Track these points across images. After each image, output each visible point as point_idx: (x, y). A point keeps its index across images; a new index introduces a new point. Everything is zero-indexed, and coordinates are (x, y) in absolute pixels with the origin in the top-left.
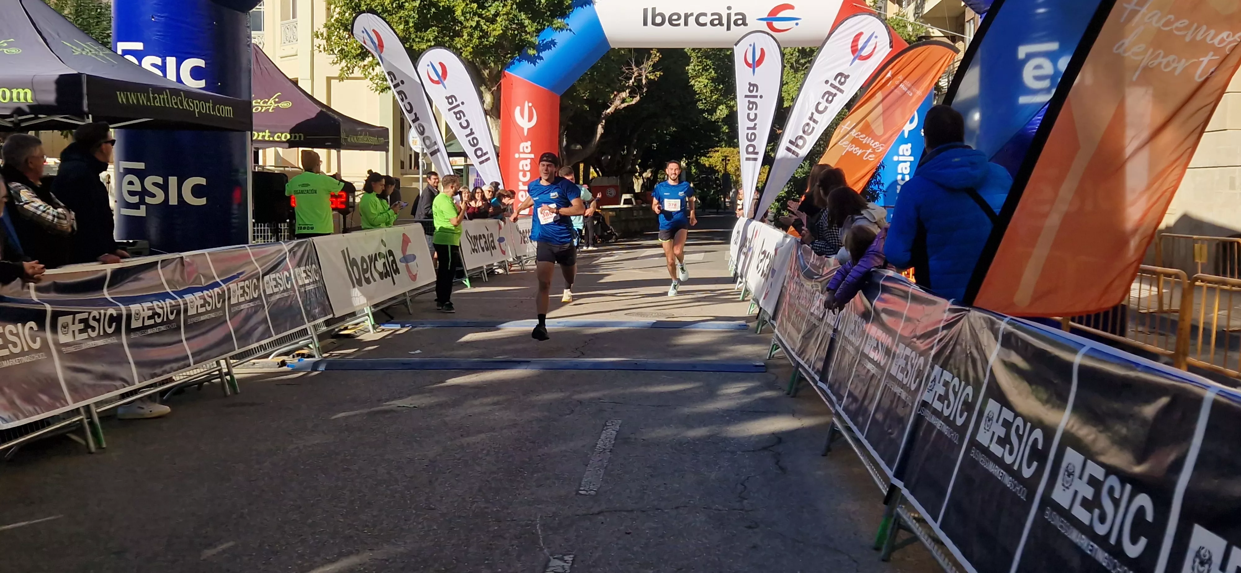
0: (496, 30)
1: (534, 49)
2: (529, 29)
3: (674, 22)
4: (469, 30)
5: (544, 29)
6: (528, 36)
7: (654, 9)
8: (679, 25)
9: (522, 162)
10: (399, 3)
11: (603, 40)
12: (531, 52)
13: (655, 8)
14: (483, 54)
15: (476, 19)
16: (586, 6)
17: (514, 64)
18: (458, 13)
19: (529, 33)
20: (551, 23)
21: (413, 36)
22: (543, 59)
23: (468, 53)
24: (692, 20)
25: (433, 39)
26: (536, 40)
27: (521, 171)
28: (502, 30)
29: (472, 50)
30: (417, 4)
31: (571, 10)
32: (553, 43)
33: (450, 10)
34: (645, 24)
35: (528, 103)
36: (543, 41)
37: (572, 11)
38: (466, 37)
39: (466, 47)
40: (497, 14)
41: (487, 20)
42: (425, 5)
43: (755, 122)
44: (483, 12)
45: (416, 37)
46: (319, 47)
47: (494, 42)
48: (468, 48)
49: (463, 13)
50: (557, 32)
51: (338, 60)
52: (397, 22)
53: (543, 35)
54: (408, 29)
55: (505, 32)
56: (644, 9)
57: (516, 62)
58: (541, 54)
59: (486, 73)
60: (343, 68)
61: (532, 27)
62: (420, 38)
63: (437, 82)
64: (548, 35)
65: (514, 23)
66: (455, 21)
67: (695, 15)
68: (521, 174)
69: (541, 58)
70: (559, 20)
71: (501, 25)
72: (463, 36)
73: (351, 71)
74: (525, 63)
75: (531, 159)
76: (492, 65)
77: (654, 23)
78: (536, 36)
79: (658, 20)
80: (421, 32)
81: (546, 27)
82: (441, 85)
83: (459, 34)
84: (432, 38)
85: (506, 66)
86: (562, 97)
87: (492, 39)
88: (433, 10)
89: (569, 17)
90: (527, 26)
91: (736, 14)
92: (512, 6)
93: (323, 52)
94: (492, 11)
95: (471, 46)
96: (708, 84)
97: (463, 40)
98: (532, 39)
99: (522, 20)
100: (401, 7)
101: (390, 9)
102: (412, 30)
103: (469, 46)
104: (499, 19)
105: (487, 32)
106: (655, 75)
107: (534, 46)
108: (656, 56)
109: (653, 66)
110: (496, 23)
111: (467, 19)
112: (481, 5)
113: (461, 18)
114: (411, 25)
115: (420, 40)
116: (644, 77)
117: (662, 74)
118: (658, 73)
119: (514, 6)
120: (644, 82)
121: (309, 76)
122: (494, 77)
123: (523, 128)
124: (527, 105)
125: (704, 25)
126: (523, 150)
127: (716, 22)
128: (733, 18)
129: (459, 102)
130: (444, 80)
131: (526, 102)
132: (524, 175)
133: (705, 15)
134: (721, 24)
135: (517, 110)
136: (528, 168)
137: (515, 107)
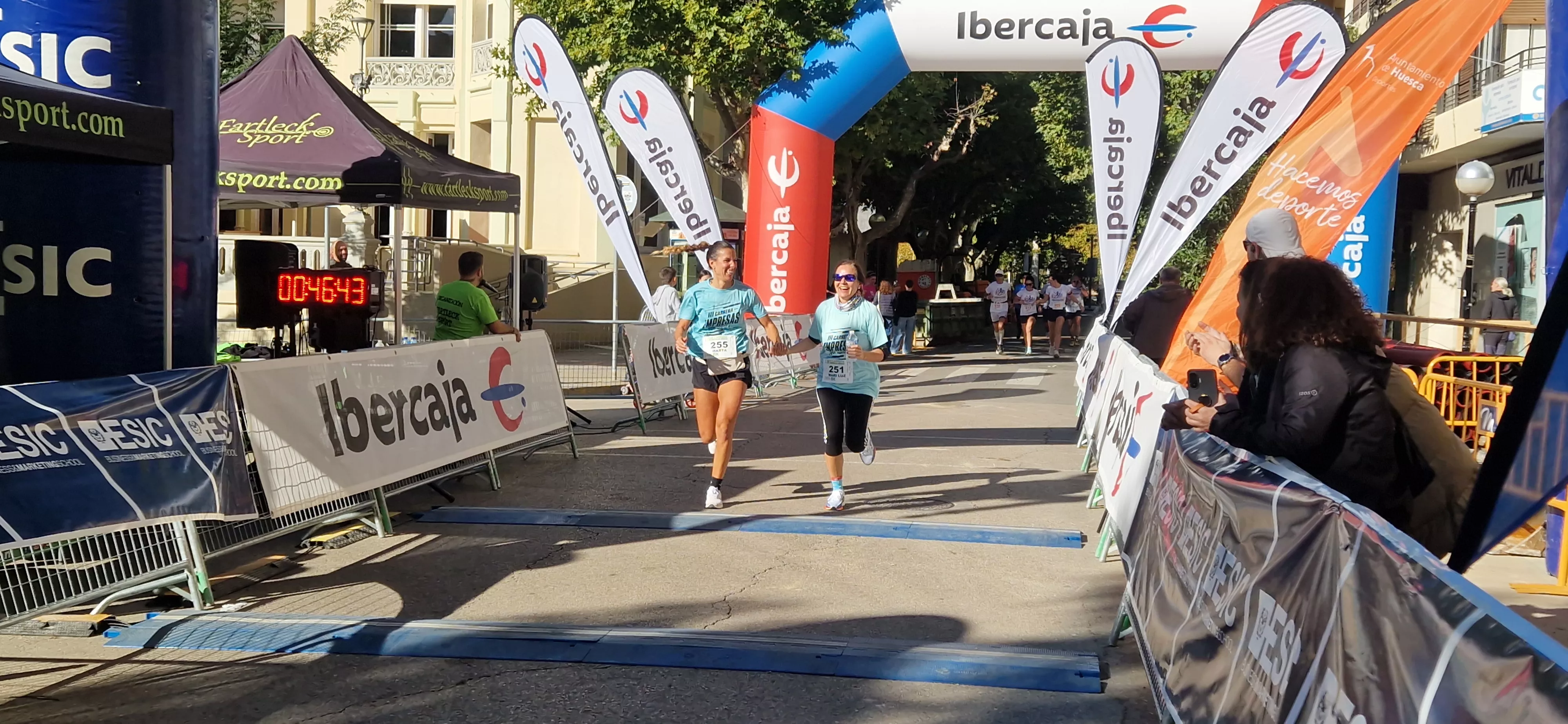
0: (741, 43)
1: (799, 73)
2: (792, 44)
3: (1004, 33)
4: (703, 44)
5: (816, 43)
6: (790, 55)
7: (974, 14)
8: (1010, 37)
10: (605, 6)
11: (898, 59)
12: (796, 78)
13: (976, 12)
14: (723, 80)
15: (715, 28)
16: (875, 10)
17: (771, 96)
18: (689, 18)
19: (792, 49)
20: (825, 35)
21: (626, 54)
23: (701, 78)
24: (1030, 29)
25: (654, 58)
26: (800, 60)
28: (750, 43)
29: (707, 72)
30: (630, 5)
31: (854, 17)
33: (679, 17)
34: (961, 35)
35: (787, 151)
37: (856, 18)
38: (698, 54)
39: (698, 68)
40: (744, 22)
41: (732, 30)
42: (642, 8)
43: (1120, 179)
44: (727, 20)
45: (629, 54)
46: (497, 70)
47: (739, 61)
48: (702, 70)
49: (697, 20)
50: (833, 47)
51: (523, 89)
52: (602, 34)
53: (811, 53)
54: (618, 43)
55: (753, 46)
56: (960, 14)
57: (774, 93)
58: (811, 84)
60: (532, 101)
61: (796, 41)
62: (634, 56)
63: (633, 121)
64: (822, 53)
65: (771, 36)
66: (687, 32)
67: (1035, 23)
69: (810, 87)
70: (835, 30)
71: (749, 37)
72: (694, 53)
73: (543, 105)
74: (786, 95)
76: (740, 96)
77: (973, 34)
78: (801, 54)
79: (980, 29)
80: (636, 47)
81: (820, 41)
82: (639, 124)
83: (688, 51)
84: (651, 56)
85: (759, 98)
86: (839, 144)
87: (736, 56)
88: (655, 15)
89: (851, 27)
90: (789, 40)
91: (1097, 21)
92: (766, 9)
93: (502, 76)
94: (738, 17)
95: (705, 66)
96: (1061, 131)
97: (694, 58)
98: (795, 58)
99: (783, 31)
100: (608, 11)
101: (594, 16)
102: (623, 44)
103: (702, 67)
104: (745, 28)
105: (729, 46)
106: (989, 120)
107: (798, 70)
108: (989, 93)
109: (985, 107)
110: (741, 33)
111: (701, 29)
112: (726, 10)
113: (693, 27)
114: (623, 37)
115: (634, 59)
116: (972, 122)
117: (997, 118)
118: (992, 117)
119: (771, 11)
120: (972, 130)
121: (504, 116)
122: (747, 114)
123: (779, 188)
124: (785, 154)
125: (1049, 36)
126: (776, 219)
127: (1067, 32)
128: (1092, 27)
129: (665, 148)
130: (644, 117)
131: (785, 150)
132: (780, 256)
133: (1050, 21)
134: (1074, 35)
135: (772, 160)
136: (785, 245)
137: (769, 157)
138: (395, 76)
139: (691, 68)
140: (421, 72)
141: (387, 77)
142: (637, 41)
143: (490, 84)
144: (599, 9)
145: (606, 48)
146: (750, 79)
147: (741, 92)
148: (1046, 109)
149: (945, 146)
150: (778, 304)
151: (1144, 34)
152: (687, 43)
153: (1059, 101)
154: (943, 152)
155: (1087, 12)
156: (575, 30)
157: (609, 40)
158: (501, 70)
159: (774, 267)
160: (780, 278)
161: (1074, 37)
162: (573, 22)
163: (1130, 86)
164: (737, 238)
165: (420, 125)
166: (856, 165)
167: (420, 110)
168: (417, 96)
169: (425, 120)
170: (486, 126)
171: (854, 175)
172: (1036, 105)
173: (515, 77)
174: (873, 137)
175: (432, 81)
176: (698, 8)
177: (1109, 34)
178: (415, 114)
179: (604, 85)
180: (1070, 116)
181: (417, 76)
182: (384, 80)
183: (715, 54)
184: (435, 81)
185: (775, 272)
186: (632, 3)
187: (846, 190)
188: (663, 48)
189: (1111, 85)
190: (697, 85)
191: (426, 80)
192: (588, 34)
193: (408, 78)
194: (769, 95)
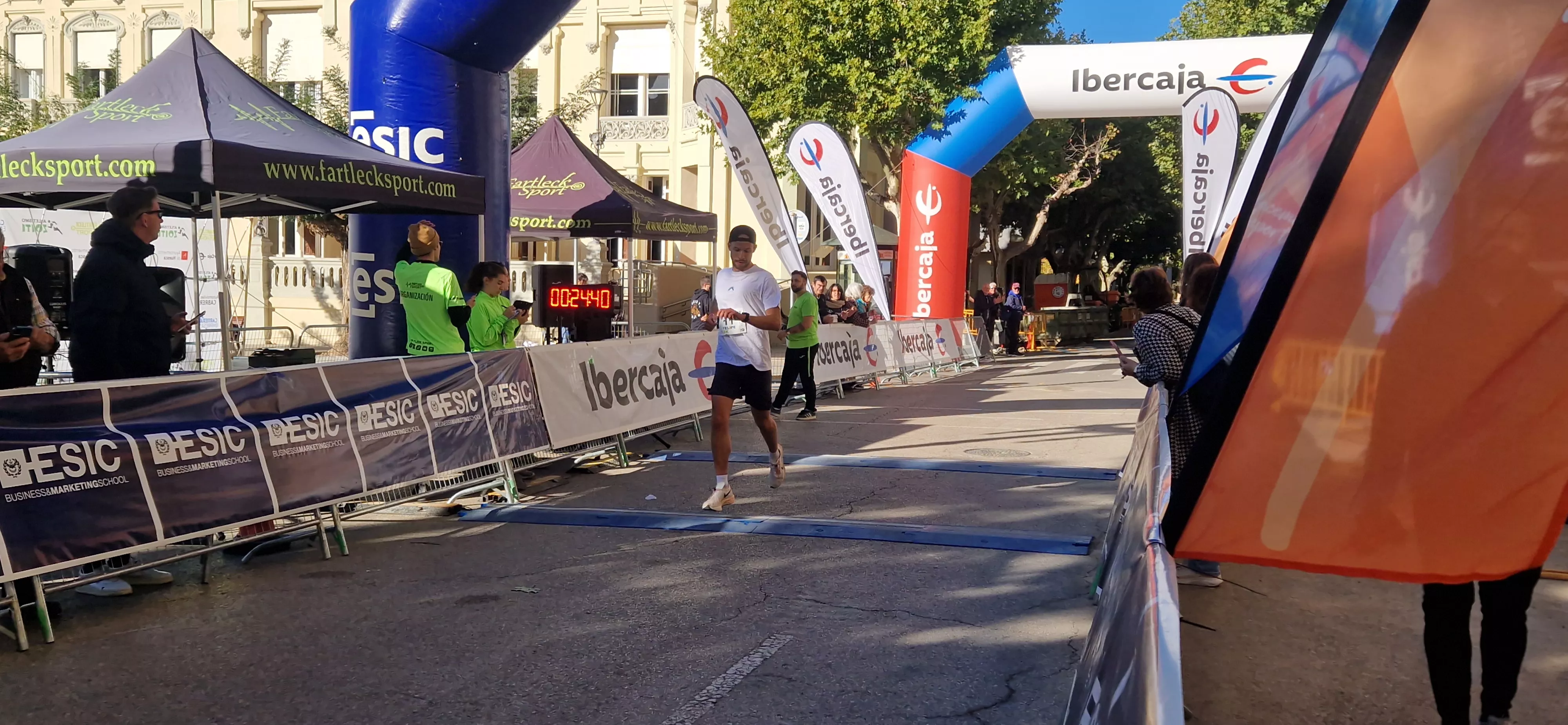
0: (895, 102)
1: (940, 121)
2: (935, 100)
3: (1111, 86)
4: (863, 102)
5: (953, 98)
6: (934, 107)
7: (1086, 71)
8: (1117, 89)
9: (923, 257)
10: (786, 75)
11: (1024, 111)
12: (937, 126)
13: (1088, 69)
14: (880, 130)
15: (872, 89)
16: (1003, 70)
18: (852, 83)
19: (936, 104)
20: (960, 91)
22: (950, 134)
24: (1133, 82)
25: (825, 116)
26: (942, 112)
27: (922, 266)
28: (901, 101)
29: (866, 126)
31: (985, 76)
32: (962, 114)
33: (844, 81)
34: (1075, 88)
35: (932, 186)
36: (951, 112)
37: (987, 77)
38: (860, 111)
39: (860, 122)
40: (897, 84)
41: (887, 91)
42: (815, 75)
43: (1203, 204)
44: (883, 82)
47: (893, 116)
48: (862, 124)
49: (858, 84)
50: (968, 101)
52: (784, 97)
53: (951, 106)
54: (796, 103)
55: (904, 103)
56: (1074, 71)
57: (920, 139)
58: (948, 129)
59: (888, 152)
61: (939, 97)
62: (809, 114)
63: (810, 163)
64: (957, 106)
65: (919, 95)
66: (850, 93)
67: (1137, 77)
68: (921, 270)
70: (971, 88)
71: (901, 96)
72: (857, 110)
74: (930, 140)
75: (934, 252)
76: (893, 143)
77: (1086, 88)
78: (944, 107)
79: (1092, 83)
80: (811, 107)
81: (955, 97)
82: (815, 166)
83: (852, 109)
85: (908, 143)
86: (974, 180)
87: (891, 112)
89: (982, 84)
90: (933, 96)
91: (1190, 74)
92: (914, 72)
94: (893, 80)
98: (938, 112)
99: (928, 89)
100: (788, 79)
101: (778, 82)
102: (800, 105)
103: (863, 121)
104: (898, 89)
105: (884, 104)
106: (1112, 154)
107: (940, 119)
108: (1112, 133)
110: (893, 92)
111: (863, 91)
112: (882, 74)
113: (855, 90)
114: (800, 99)
115: (809, 116)
116: (1098, 156)
117: (1119, 152)
118: (1115, 151)
119: (918, 73)
120: (1097, 162)
121: (707, 162)
122: (897, 158)
123: (925, 216)
124: (930, 189)
125: (1150, 87)
126: (922, 242)
127: (1165, 84)
128: (1186, 78)
129: (835, 185)
130: (819, 160)
131: (930, 185)
132: (925, 271)
133: (1150, 75)
134: (1171, 86)
135: (919, 194)
136: (930, 263)
137: (917, 192)
138: (622, 131)
139: (854, 122)
140: (642, 128)
141: (616, 133)
142: (811, 102)
143: (697, 136)
144: (781, 79)
145: (787, 108)
146: (901, 129)
147: (895, 139)
150: (924, 310)
151: (1231, 83)
152: (851, 102)
155: (1182, 66)
156: (763, 93)
157: (789, 102)
158: (705, 128)
159: (921, 281)
160: (926, 290)
161: (1170, 88)
162: (761, 87)
163: (1215, 128)
164: (892, 257)
165: (642, 171)
167: (641, 158)
168: (639, 147)
169: (645, 167)
170: (694, 170)
173: (716, 133)
175: (650, 135)
176: (858, 74)
177: (1201, 84)
179: (787, 137)
181: (640, 131)
182: (615, 135)
183: (873, 110)
184: (653, 135)
185: (922, 285)
186: (807, 72)
187: (988, 217)
188: (831, 107)
189: (1201, 126)
190: (861, 134)
191: (646, 134)
192: (773, 97)
193: (632, 132)
194: (916, 140)
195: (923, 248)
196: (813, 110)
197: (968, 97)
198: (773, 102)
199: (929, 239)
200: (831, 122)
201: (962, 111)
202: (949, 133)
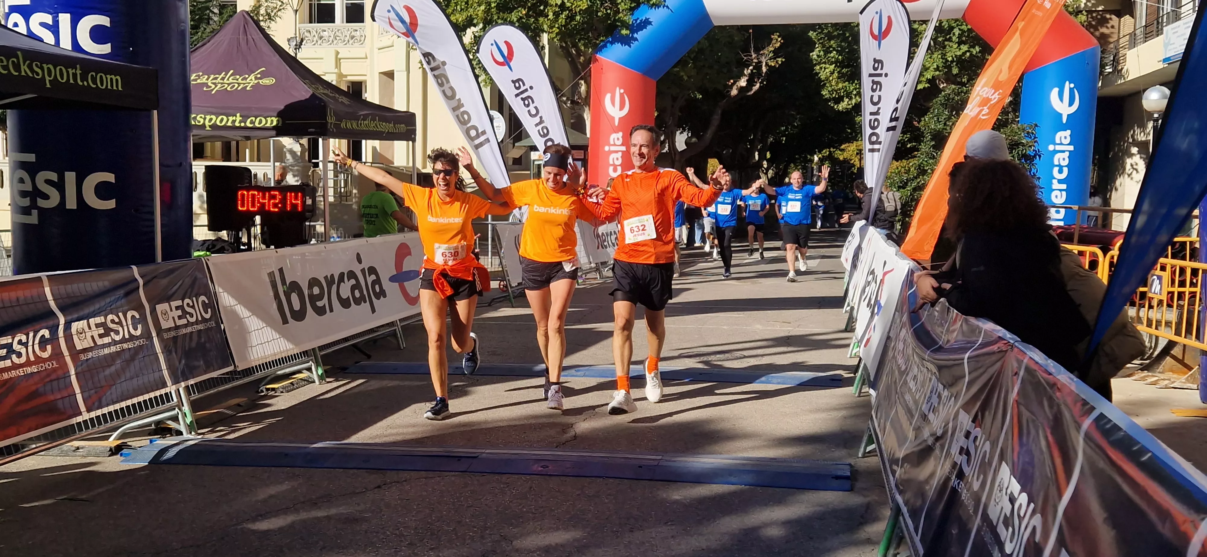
1: (627, 28)
2: (622, 7)
4: (555, 8)
5: (639, 6)
6: (621, 15)
9: (613, 156)
11: (704, 16)
12: (624, 32)
17: (606, 47)
19: (622, 11)
21: (495, 17)
22: (638, 40)
23: (554, 35)
25: (518, 21)
26: (629, 19)
27: (610, 164)
28: (588, 5)
29: (558, 30)
32: (648, 22)
35: (620, 89)
36: (638, 20)
38: (551, 16)
39: (551, 27)
43: (879, 106)
45: (498, 18)
47: (582, 22)
48: (554, 29)
50: (653, 9)
53: (637, 13)
54: (489, 9)
57: (609, 45)
58: (635, 35)
61: (625, 4)
62: (502, 19)
63: (501, 64)
64: (645, 13)
71: (587, 1)
72: (548, 16)
74: (618, 46)
76: (583, 48)
78: (629, 14)
80: (504, 13)
82: (505, 67)
83: (543, 14)
84: (515, 19)
85: (598, 49)
86: (660, 83)
87: (579, 17)
90: (620, 3)
95: (557, 26)
96: (834, 70)
97: (548, 20)
98: (625, 18)
102: (493, 10)
103: (554, 26)
105: (572, 9)
106: (777, 62)
107: (627, 26)
108: (777, 41)
109: (773, 52)
114: (493, 5)
115: (503, 21)
116: (764, 64)
117: (784, 60)
118: (780, 59)
120: (764, 69)
121: (404, 67)
122: (588, 62)
123: (613, 118)
124: (618, 92)
126: (612, 142)
129: (527, 86)
130: (510, 61)
131: (618, 89)
135: (608, 97)
136: (619, 162)
137: (605, 95)
138: (321, 38)
139: (545, 27)
140: (340, 35)
141: (315, 39)
142: (504, 8)
143: (393, 42)
145: (480, 13)
146: (590, 34)
147: (583, 45)
148: (822, 53)
149: (743, 83)
152: (542, 8)
153: (831, 46)
154: (742, 87)
157: (483, 7)
163: (889, 33)
164: (583, 157)
165: (340, 76)
166: (674, 99)
167: (340, 63)
168: (337, 53)
169: (344, 72)
170: (390, 75)
171: (673, 106)
172: (813, 51)
174: (685, 78)
175: (349, 41)
178: (336, 67)
179: (478, 40)
180: (840, 57)
181: (338, 38)
182: (313, 41)
183: (563, 16)
184: (351, 42)
187: (666, 120)
188: (524, 12)
189: (876, 33)
190: (550, 41)
191: (344, 41)
193: (331, 39)
194: (605, 46)
195: (613, 148)
196: (506, 16)
197: (653, 4)
198: (467, 8)
199: (618, 139)
200: (524, 28)
201: (647, 19)
202: (636, 39)
